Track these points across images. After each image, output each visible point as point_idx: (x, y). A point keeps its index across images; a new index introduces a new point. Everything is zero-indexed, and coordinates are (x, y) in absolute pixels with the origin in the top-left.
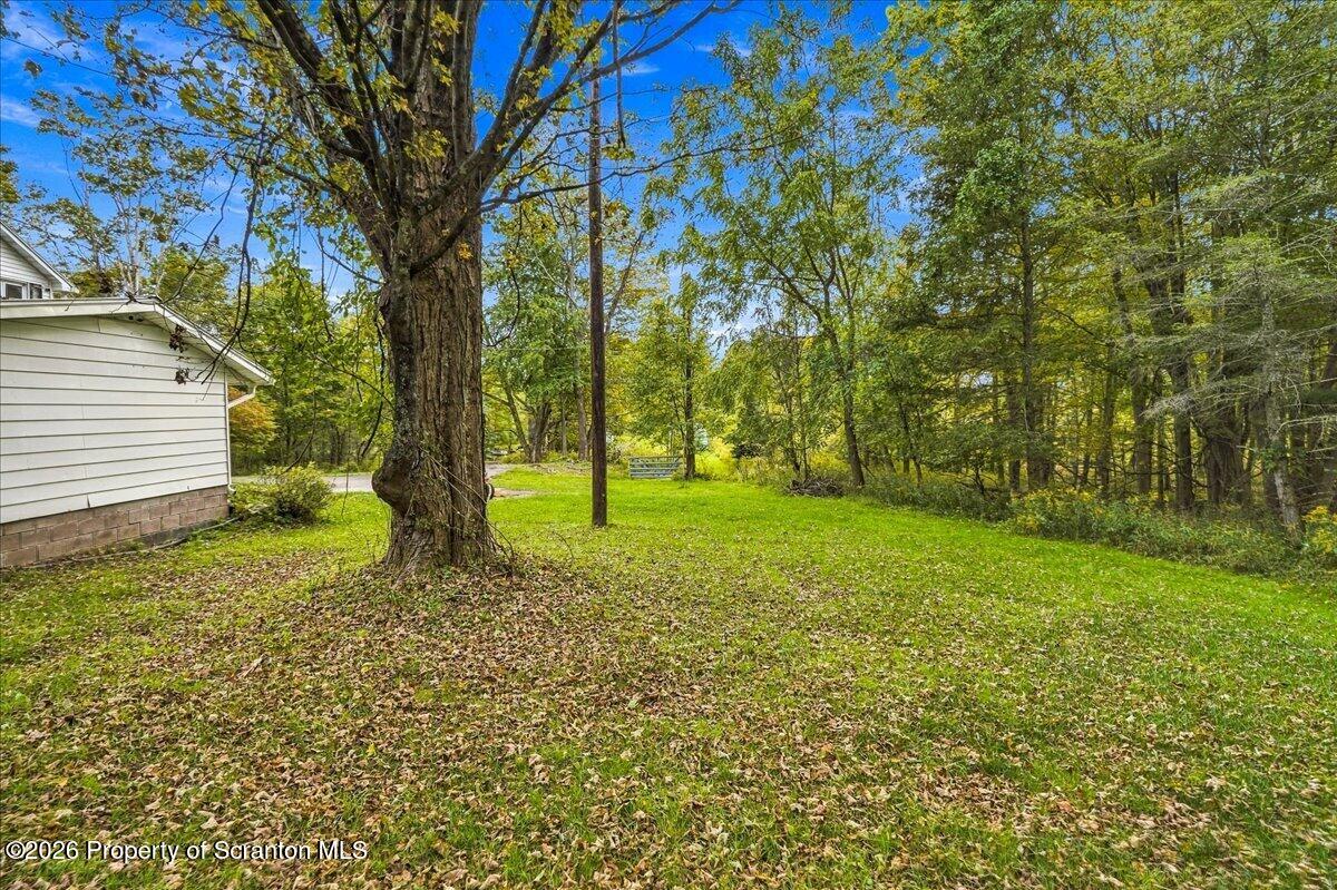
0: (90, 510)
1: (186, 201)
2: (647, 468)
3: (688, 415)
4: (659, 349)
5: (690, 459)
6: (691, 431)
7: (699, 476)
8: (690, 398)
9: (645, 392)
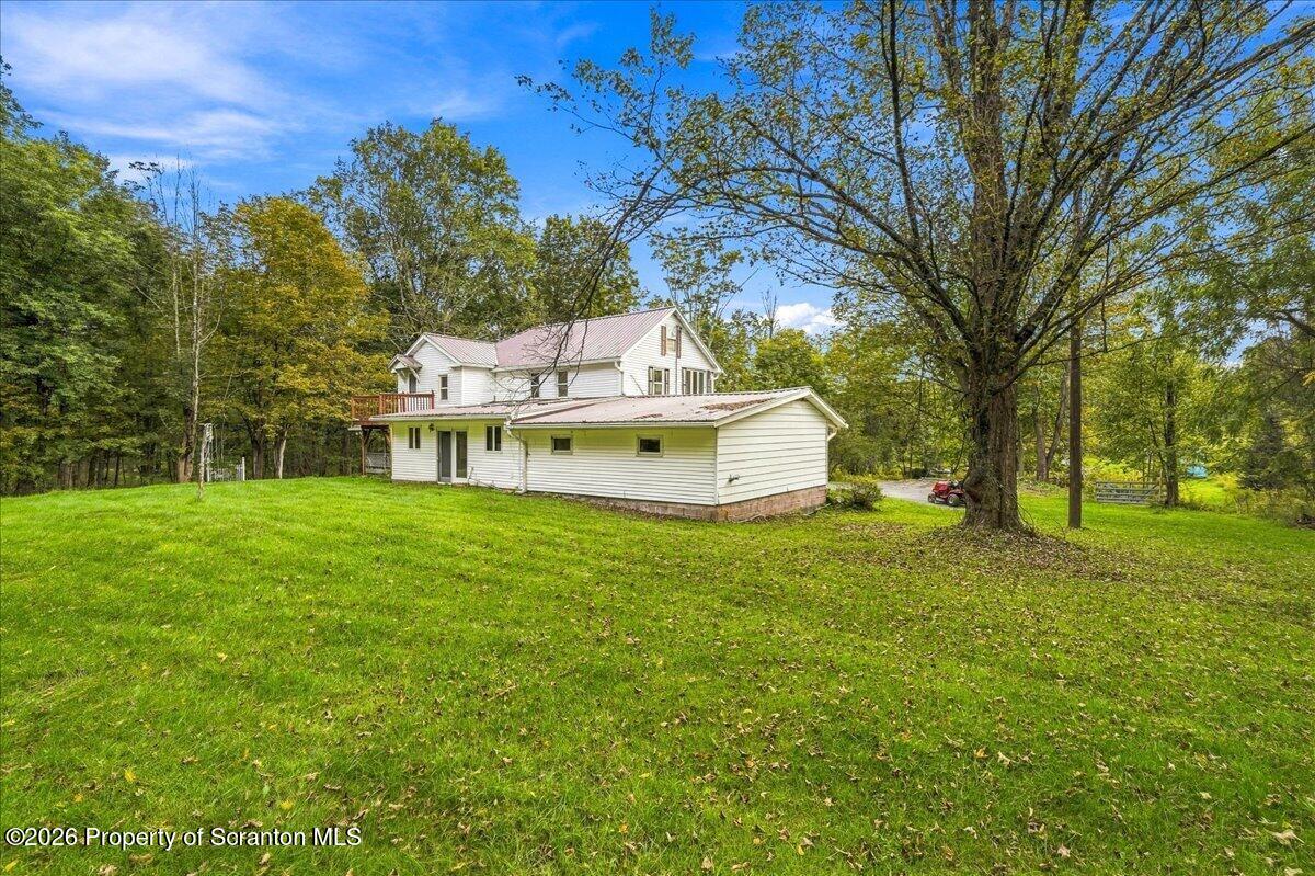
0: (788, 492)
1: (726, 287)
2: (1118, 494)
3: (1169, 443)
4: (1134, 375)
5: (1172, 488)
6: (1173, 458)
7: (1183, 505)
8: (1171, 425)
9: (1116, 419)
